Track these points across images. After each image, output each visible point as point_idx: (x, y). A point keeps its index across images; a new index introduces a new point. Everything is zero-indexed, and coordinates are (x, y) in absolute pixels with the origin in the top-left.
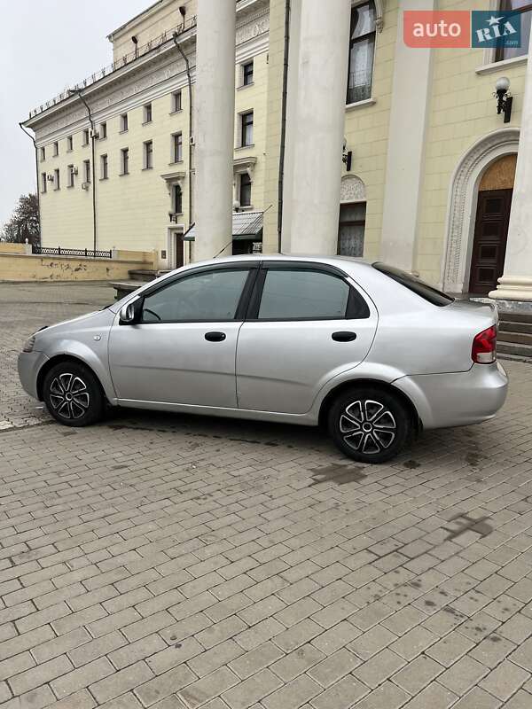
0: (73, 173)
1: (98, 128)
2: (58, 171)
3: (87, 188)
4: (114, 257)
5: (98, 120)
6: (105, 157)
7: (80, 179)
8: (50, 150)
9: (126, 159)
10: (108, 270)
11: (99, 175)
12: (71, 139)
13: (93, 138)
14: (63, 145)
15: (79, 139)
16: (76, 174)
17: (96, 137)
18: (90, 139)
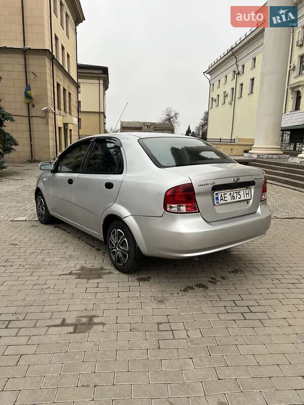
0: (226, 96)
1: (240, 68)
2: (218, 96)
3: (231, 104)
4: (236, 142)
5: (240, 64)
6: (242, 85)
7: (228, 99)
8: (216, 84)
9: (253, 84)
10: (232, 149)
11: (238, 95)
12: (226, 77)
13: (237, 74)
14: (223, 81)
15: (230, 76)
16: (227, 96)
17: (239, 73)
18: (236, 75)
